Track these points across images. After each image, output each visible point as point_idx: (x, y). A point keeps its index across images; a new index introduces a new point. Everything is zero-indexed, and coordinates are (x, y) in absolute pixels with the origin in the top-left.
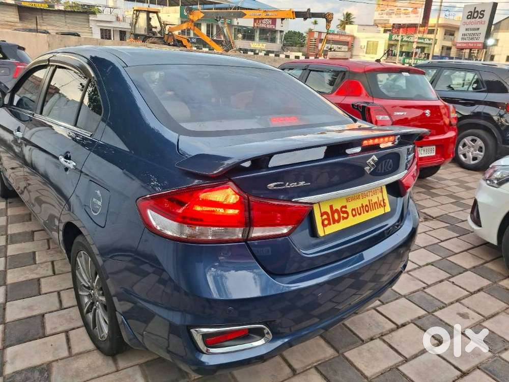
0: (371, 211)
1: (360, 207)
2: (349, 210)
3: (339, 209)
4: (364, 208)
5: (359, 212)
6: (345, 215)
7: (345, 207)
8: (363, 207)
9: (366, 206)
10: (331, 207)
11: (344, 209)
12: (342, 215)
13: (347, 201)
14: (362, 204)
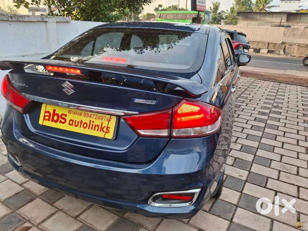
0: (89, 128)
1: (78, 122)
2: (68, 119)
3: (60, 115)
4: (82, 124)
5: (76, 124)
6: (63, 121)
7: (66, 115)
8: (81, 122)
9: (86, 123)
10: (54, 110)
11: (63, 116)
12: (60, 119)
13: (69, 112)
14: (82, 120)
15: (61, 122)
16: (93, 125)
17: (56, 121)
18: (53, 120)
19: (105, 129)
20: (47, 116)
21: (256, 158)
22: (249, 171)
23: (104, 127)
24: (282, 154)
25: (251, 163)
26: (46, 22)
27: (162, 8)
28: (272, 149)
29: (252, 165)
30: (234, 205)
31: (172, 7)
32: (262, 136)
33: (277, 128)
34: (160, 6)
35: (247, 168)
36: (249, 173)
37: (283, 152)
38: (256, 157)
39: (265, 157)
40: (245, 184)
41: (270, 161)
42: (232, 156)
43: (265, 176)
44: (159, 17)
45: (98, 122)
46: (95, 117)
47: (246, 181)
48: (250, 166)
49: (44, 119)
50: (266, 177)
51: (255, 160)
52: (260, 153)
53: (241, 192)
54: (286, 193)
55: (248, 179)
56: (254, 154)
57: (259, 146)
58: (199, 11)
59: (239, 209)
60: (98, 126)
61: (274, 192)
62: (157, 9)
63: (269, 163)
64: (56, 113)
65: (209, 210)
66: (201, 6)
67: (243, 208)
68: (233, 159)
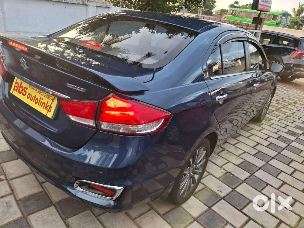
0: (38, 105)
1: (33, 96)
4: (35, 99)
5: (31, 99)
7: (27, 89)
8: (35, 97)
9: (37, 99)
10: (21, 83)
11: (25, 89)
12: (23, 91)
14: (35, 96)
15: (23, 94)
16: (41, 101)
17: (20, 93)
18: (19, 92)
19: (48, 108)
20: (16, 86)
21: (251, 177)
22: (234, 190)
23: (49, 106)
24: (286, 182)
25: (241, 182)
26: (87, 5)
27: (238, 5)
28: (277, 173)
29: (240, 184)
30: (193, 217)
31: (250, 5)
32: (275, 157)
33: (299, 152)
34: (237, 3)
35: (232, 185)
36: (232, 191)
37: (289, 180)
38: (253, 177)
39: (262, 179)
40: (220, 200)
41: (265, 185)
42: (225, 169)
43: (248, 199)
44: (231, 14)
45: (45, 100)
46: (45, 95)
47: (223, 198)
48: (238, 184)
49: (14, 89)
50: (250, 200)
51: (248, 179)
52: (260, 174)
53: (210, 208)
54: (260, 223)
55: (227, 197)
56: (252, 173)
57: (263, 166)
58: (261, 11)
59: (195, 222)
60: (45, 103)
61: (248, 218)
62: (232, 6)
63: (263, 187)
64: (22, 85)
65: (163, 214)
66: (263, 5)
67: (200, 224)
68: (224, 172)
